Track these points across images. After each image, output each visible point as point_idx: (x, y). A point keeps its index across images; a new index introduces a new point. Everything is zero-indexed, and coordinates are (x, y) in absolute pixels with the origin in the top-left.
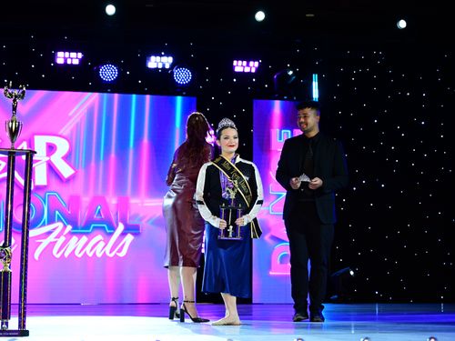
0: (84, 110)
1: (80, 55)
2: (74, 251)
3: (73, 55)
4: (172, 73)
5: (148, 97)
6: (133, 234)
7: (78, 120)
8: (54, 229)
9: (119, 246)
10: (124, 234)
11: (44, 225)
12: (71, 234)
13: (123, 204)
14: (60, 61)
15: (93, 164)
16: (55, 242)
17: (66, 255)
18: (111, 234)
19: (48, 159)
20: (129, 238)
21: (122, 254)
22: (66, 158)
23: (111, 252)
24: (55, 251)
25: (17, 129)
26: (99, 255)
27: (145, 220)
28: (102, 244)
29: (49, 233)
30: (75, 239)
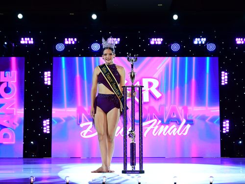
0: (164, 65)
1: (162, 40)
2: (162, 132)
3: (159, 39)
4: (206, 46)
5: (194, 58)
6: (190, 124)
7: (161, 71)
8: (153, 122)
9: (184, 130)
10: (186, 124)
11: (148, 120)
12: (161, 124)
14: (152, 43)
15: (169, 91)
16: (153, 128)
17: (159, 134)
18: (180, 124)
19: (149, 89)
20: (188, 126)
21: (185, 134)
22: (157, 89)
23: (180, 133)
24: (153, 133)
25: (134, 76)
26: (174, 134)
28: (175, 129)
29: (151, 124)
30: (163, 126)
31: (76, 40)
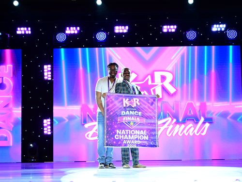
0: (179, 57)
1: (175, 27)
2: (178, 133)
3: (172, 27)
4: (226, 33)
5: (213, 47)
6: (209, 123)
7: (176, 61)
8: (167, 121)
9: (202, 130)
10: (204, 123)
11: (161, 119)
12: (176, 123)
13: (203, 106)
14: (165, 30)
15: (185, 85)
16: (168, 128)
17: (174, 135)
18: (197, 123)
19: (162, 84)
20: (207, 125)
21: (204, 134)
22: (171, 83)
23: (197, 133)
24: (168, 133)
26: (191, 134)
27: (215, 114)
28: (193, 129)
29: (164, 124)
30: (178, 126)
31: (78, 28)
